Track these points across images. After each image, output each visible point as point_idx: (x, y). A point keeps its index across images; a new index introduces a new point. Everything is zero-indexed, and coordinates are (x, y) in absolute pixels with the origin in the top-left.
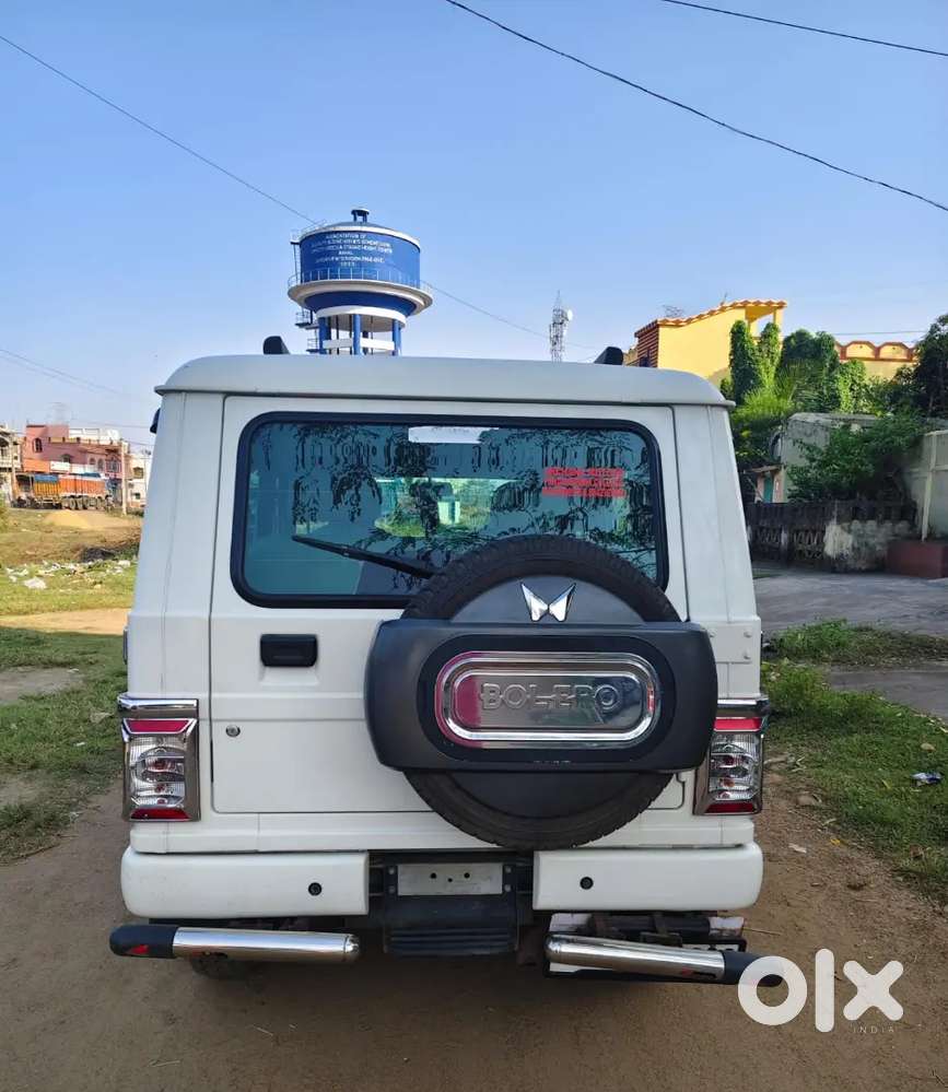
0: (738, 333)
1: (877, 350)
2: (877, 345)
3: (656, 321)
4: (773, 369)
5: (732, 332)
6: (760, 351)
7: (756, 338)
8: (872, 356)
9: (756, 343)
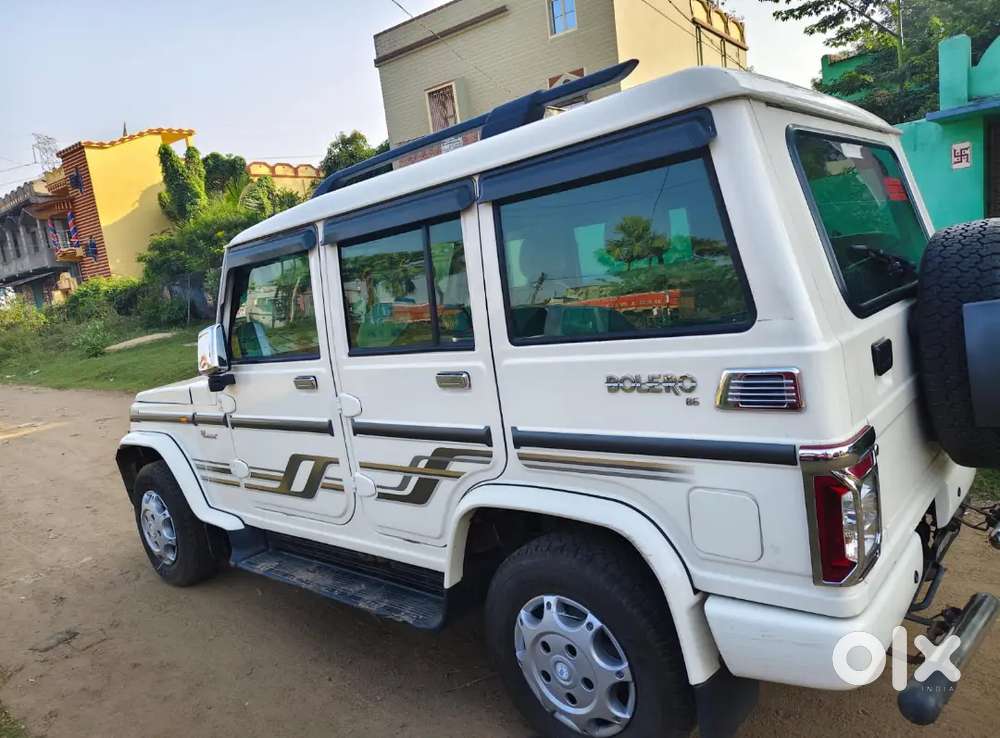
0: (165, 155)
1: (296, 170)
2: (295, 166)
3: (80, 143)
4: (202, 183)
5: (159, 152)
6: (188, 168)
7: (182, 159)
8: (293, 174)
9: (183, 163)
